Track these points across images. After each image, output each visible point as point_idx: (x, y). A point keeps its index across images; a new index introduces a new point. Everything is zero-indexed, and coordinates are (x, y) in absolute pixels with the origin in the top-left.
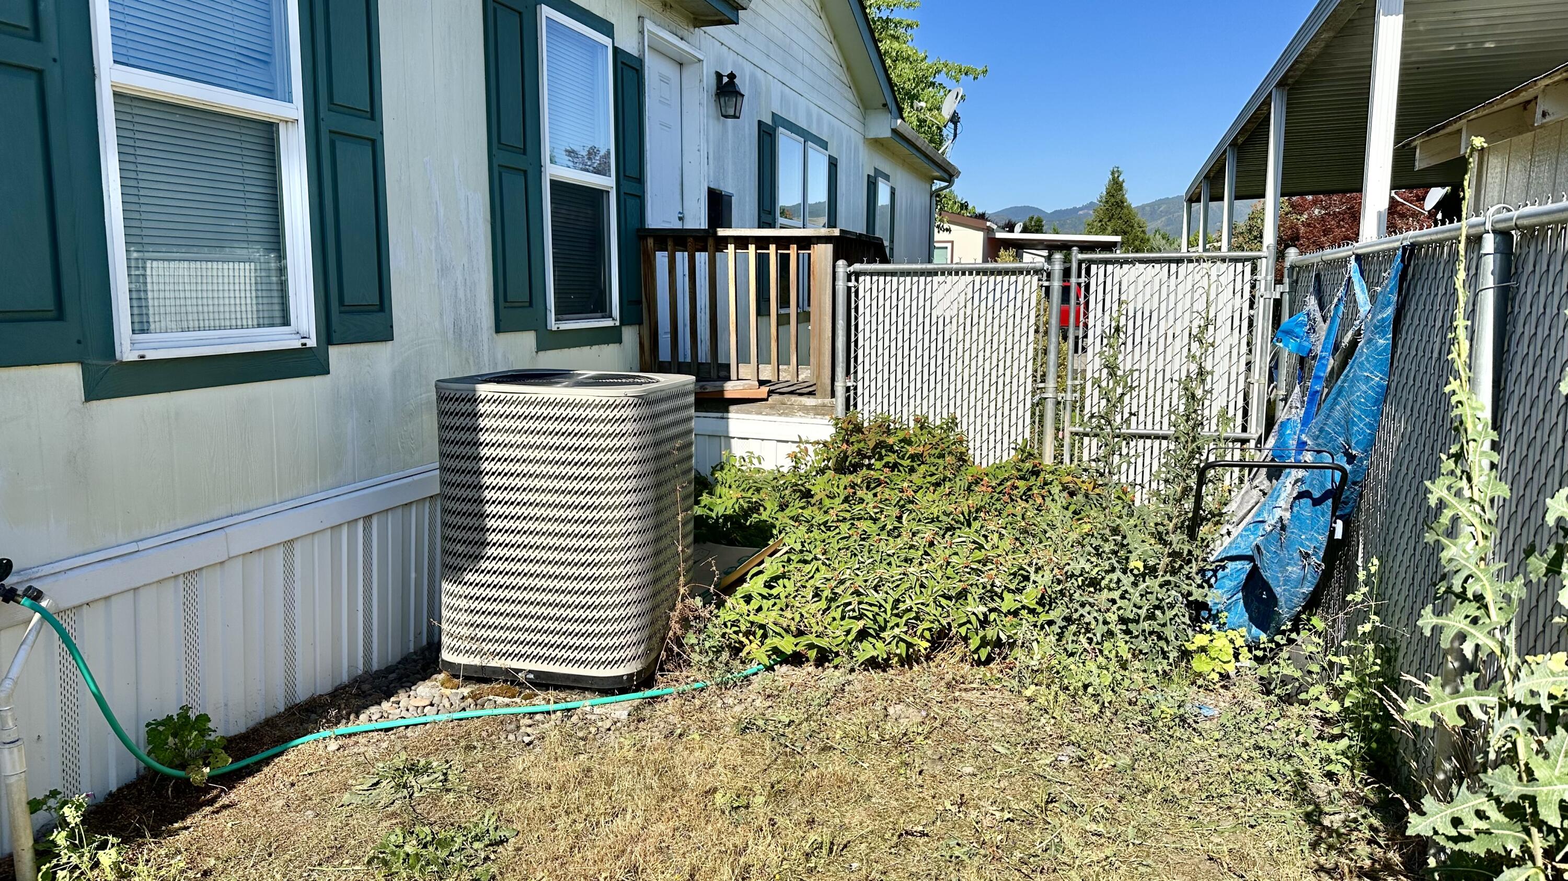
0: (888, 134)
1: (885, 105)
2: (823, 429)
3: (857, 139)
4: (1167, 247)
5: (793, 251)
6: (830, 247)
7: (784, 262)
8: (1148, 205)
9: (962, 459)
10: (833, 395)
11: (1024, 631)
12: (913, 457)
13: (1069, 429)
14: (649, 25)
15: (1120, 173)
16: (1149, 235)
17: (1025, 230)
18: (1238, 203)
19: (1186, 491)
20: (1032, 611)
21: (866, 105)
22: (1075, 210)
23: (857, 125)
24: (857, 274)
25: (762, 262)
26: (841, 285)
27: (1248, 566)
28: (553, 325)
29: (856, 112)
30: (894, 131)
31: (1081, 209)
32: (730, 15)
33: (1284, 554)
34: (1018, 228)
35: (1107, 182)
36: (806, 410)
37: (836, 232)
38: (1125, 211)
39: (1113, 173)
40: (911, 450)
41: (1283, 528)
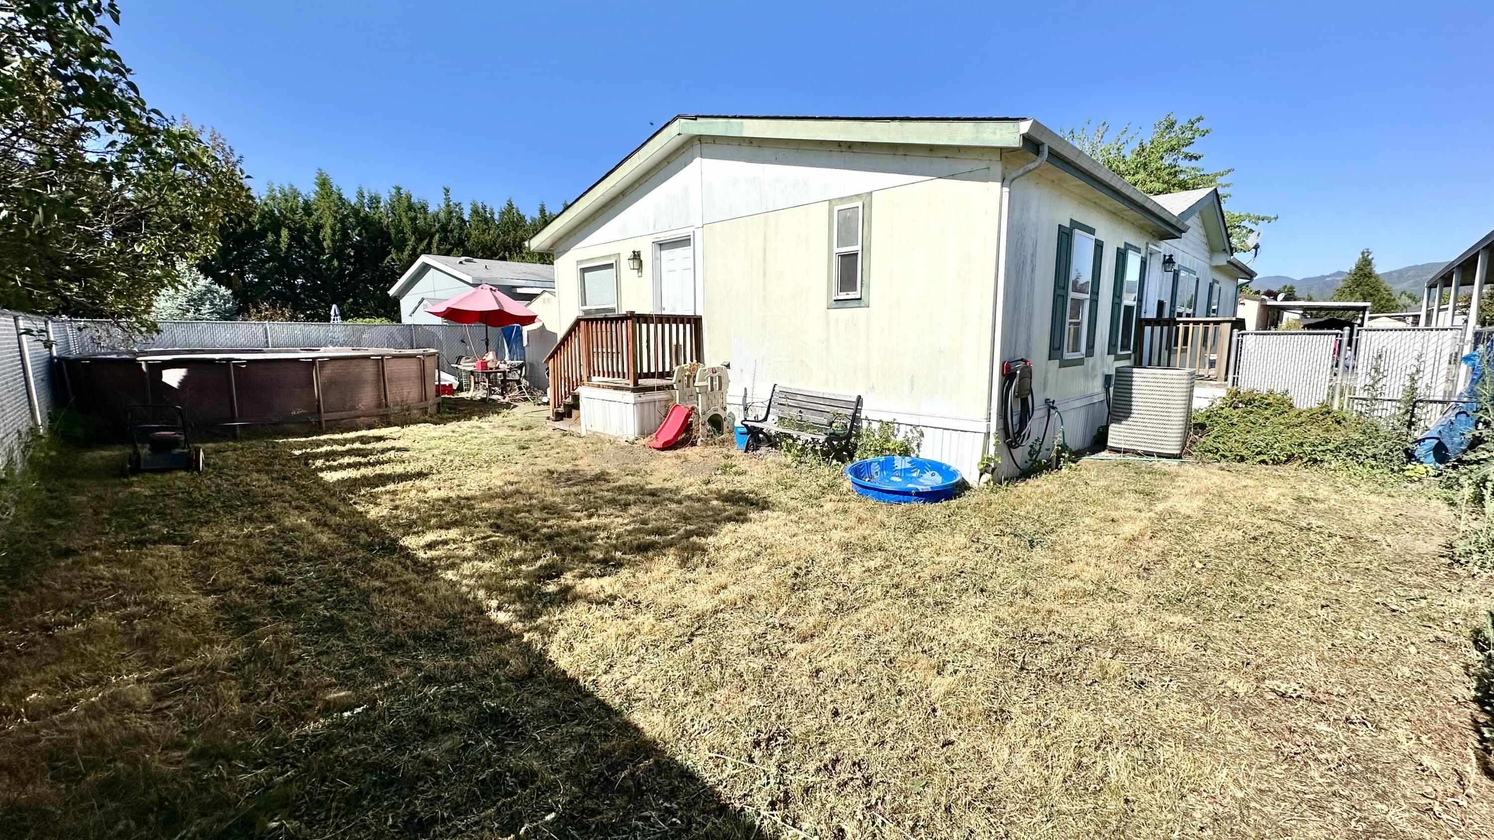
0: (1225, 263)
1: (1225, 250)
2: (1222, 393)
3: (1207, 266)
4: (1413, 305)
5: (1191, 325)
6: (1230, 324)
7: (1186, 330)
8: (1395, 271)
9: (1291, 406)
10: (1226, 380)
11: (1329, 456)
12: (1266, 405)
13: (1347, 396)
14: (1150, 246)
15: (1369, 253)
16: (1395, 295)
17: (1285, 299)
18: (1462, 288)
19: (1407, 412)
20: (1332, 451)
21: (1213, 250)
22: (1323, 277)
23: (1208, 261)
24: (1243, 335)
25: (1206, 330)
26: (1234, 339)
27: (1436, 441)
28: (1119, 352)
29: (1207, 254)
30: (1228, 262)
31: (1328, 276)
32: (1177, 234)
33: (1452, 433)
34: (1281, 297)
35: (1356, 260)
36: (1212, 386)
37: (1234, 319)
38: (1373, 280)
39: (1363, 253)
40: (1267, 401)
41: (1452, 423)
